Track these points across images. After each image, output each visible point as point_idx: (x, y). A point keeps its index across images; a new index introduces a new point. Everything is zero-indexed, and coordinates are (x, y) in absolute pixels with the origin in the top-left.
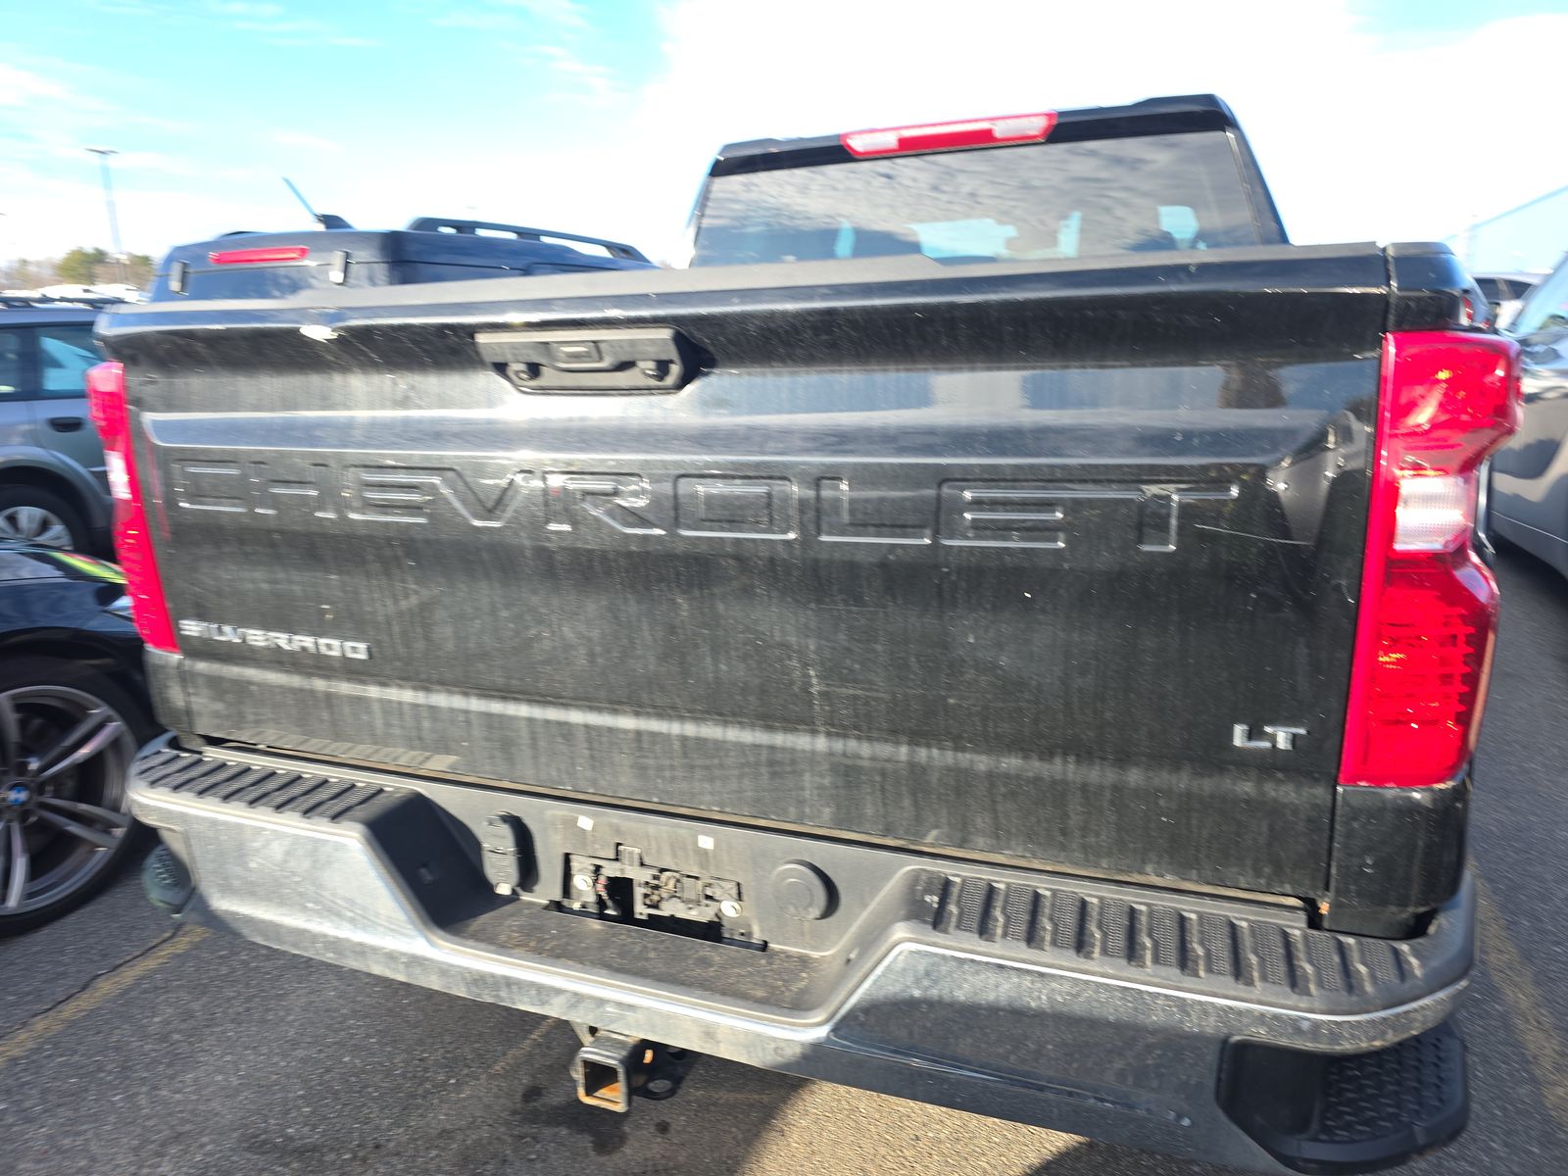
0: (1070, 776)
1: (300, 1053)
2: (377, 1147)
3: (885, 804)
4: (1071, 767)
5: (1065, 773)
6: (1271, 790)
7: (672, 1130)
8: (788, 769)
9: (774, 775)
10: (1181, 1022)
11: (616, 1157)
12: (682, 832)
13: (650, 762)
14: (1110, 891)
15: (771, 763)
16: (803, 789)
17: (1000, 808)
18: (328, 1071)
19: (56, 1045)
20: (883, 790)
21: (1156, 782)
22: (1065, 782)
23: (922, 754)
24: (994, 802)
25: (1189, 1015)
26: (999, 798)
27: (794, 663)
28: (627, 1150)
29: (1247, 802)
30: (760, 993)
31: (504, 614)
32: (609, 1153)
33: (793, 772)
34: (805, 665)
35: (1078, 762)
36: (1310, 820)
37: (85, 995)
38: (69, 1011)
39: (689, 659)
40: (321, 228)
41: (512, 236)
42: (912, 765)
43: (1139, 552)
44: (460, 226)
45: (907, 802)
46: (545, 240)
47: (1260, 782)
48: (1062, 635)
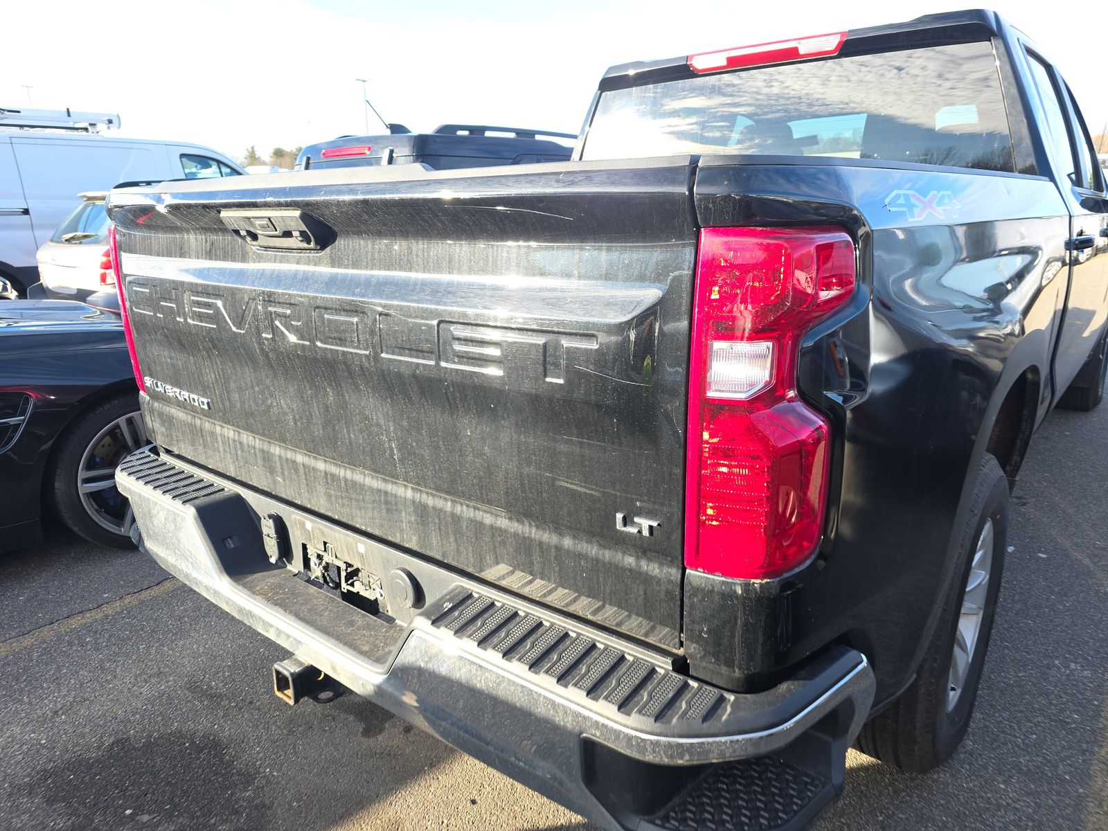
0: (533, 535)
1: (241, 641)
2: (251, 703)
3: (441, 540)
4: (534, 530)
5: (530, 533)
6: (645, 566)
7: (412, 732)
8: (394, 508)
9: (388, 510)
10: (553, 716)
11: (372, 741)
12: (351, 540)
13: (333, 492)
14: (559, 620)
15: (387, 503)
16: (402, 521)
17: (498, 550)
18: (249, 654)
19: (129, 613)
20: (440, 529)
21: (579, 547)
22: (529, 539)
23: (458, 509)
24: (495, 547)
25: (557, 712)
26: (497, 544)
27: (384, 438)
28: (380, 738)
29: (630, 571)
30: (365, 648)
31: (257, 389)
32: (369, 737)
33: (397, 510)
34: (390, 440)
35: (537, 527)
36: (667, 592)
37: (156, 588)
38: (145, 595)
39: (337, 428)
40: (388, 132)
41: (512, 135)
42: (453, 515)
43: (545, 382)
44: (472, 129)
45: (452, 539)
46: (538, 137)
47: (638, 558)
48: (515, 436)
